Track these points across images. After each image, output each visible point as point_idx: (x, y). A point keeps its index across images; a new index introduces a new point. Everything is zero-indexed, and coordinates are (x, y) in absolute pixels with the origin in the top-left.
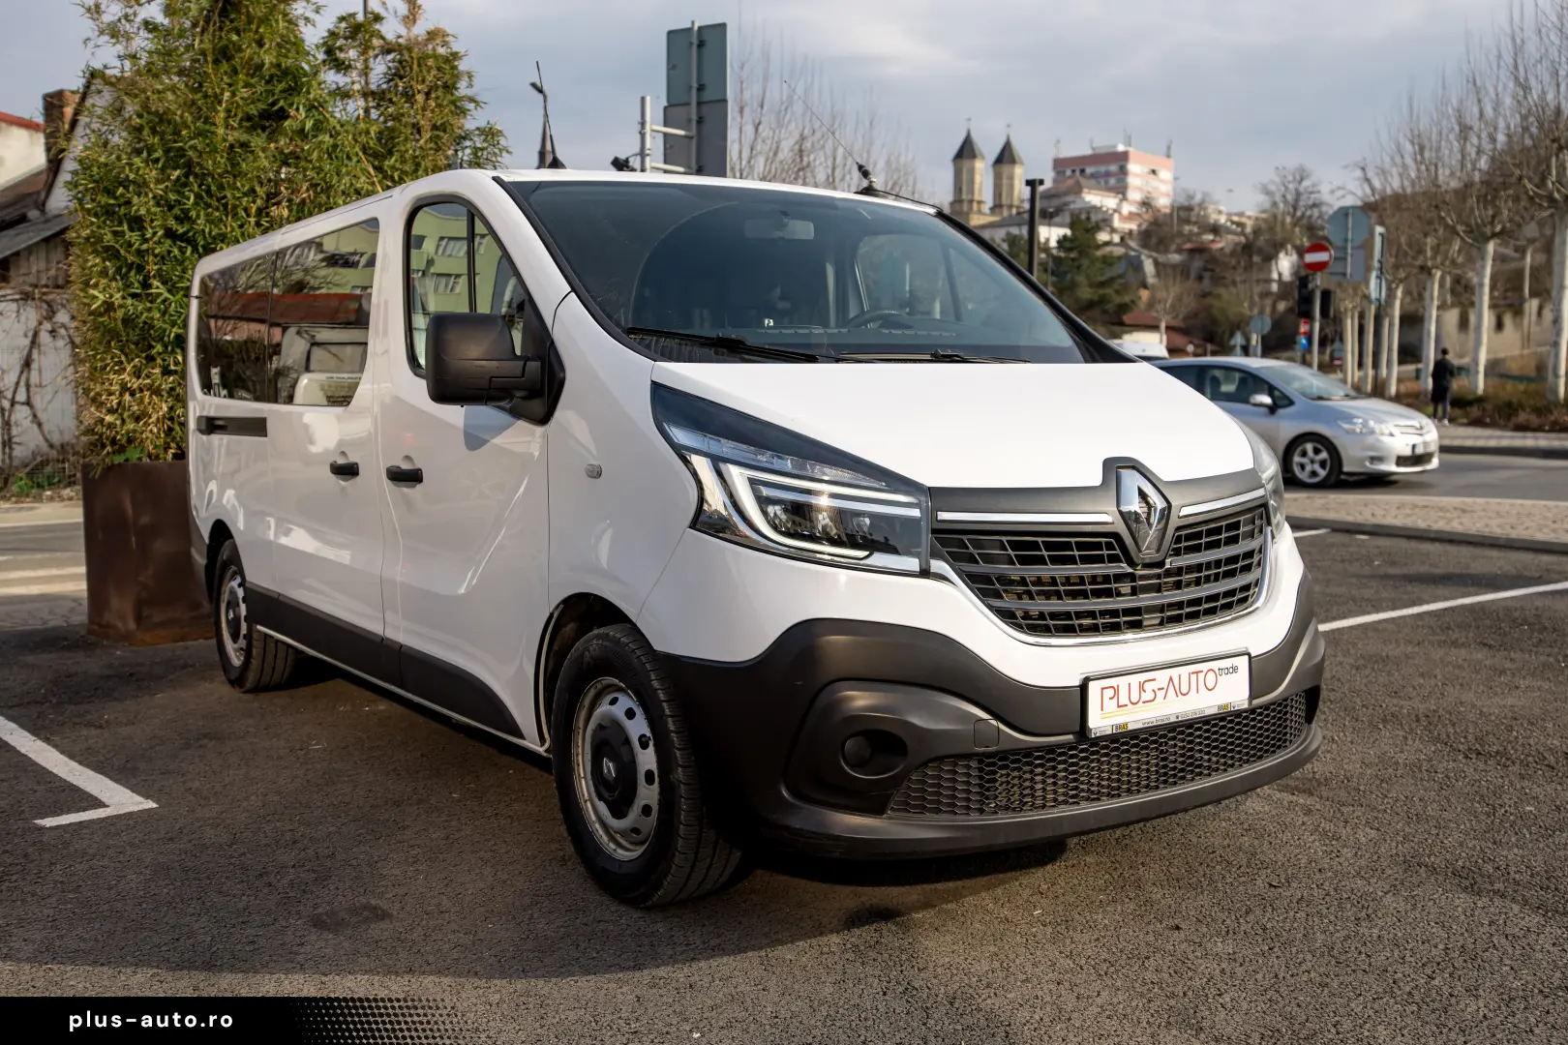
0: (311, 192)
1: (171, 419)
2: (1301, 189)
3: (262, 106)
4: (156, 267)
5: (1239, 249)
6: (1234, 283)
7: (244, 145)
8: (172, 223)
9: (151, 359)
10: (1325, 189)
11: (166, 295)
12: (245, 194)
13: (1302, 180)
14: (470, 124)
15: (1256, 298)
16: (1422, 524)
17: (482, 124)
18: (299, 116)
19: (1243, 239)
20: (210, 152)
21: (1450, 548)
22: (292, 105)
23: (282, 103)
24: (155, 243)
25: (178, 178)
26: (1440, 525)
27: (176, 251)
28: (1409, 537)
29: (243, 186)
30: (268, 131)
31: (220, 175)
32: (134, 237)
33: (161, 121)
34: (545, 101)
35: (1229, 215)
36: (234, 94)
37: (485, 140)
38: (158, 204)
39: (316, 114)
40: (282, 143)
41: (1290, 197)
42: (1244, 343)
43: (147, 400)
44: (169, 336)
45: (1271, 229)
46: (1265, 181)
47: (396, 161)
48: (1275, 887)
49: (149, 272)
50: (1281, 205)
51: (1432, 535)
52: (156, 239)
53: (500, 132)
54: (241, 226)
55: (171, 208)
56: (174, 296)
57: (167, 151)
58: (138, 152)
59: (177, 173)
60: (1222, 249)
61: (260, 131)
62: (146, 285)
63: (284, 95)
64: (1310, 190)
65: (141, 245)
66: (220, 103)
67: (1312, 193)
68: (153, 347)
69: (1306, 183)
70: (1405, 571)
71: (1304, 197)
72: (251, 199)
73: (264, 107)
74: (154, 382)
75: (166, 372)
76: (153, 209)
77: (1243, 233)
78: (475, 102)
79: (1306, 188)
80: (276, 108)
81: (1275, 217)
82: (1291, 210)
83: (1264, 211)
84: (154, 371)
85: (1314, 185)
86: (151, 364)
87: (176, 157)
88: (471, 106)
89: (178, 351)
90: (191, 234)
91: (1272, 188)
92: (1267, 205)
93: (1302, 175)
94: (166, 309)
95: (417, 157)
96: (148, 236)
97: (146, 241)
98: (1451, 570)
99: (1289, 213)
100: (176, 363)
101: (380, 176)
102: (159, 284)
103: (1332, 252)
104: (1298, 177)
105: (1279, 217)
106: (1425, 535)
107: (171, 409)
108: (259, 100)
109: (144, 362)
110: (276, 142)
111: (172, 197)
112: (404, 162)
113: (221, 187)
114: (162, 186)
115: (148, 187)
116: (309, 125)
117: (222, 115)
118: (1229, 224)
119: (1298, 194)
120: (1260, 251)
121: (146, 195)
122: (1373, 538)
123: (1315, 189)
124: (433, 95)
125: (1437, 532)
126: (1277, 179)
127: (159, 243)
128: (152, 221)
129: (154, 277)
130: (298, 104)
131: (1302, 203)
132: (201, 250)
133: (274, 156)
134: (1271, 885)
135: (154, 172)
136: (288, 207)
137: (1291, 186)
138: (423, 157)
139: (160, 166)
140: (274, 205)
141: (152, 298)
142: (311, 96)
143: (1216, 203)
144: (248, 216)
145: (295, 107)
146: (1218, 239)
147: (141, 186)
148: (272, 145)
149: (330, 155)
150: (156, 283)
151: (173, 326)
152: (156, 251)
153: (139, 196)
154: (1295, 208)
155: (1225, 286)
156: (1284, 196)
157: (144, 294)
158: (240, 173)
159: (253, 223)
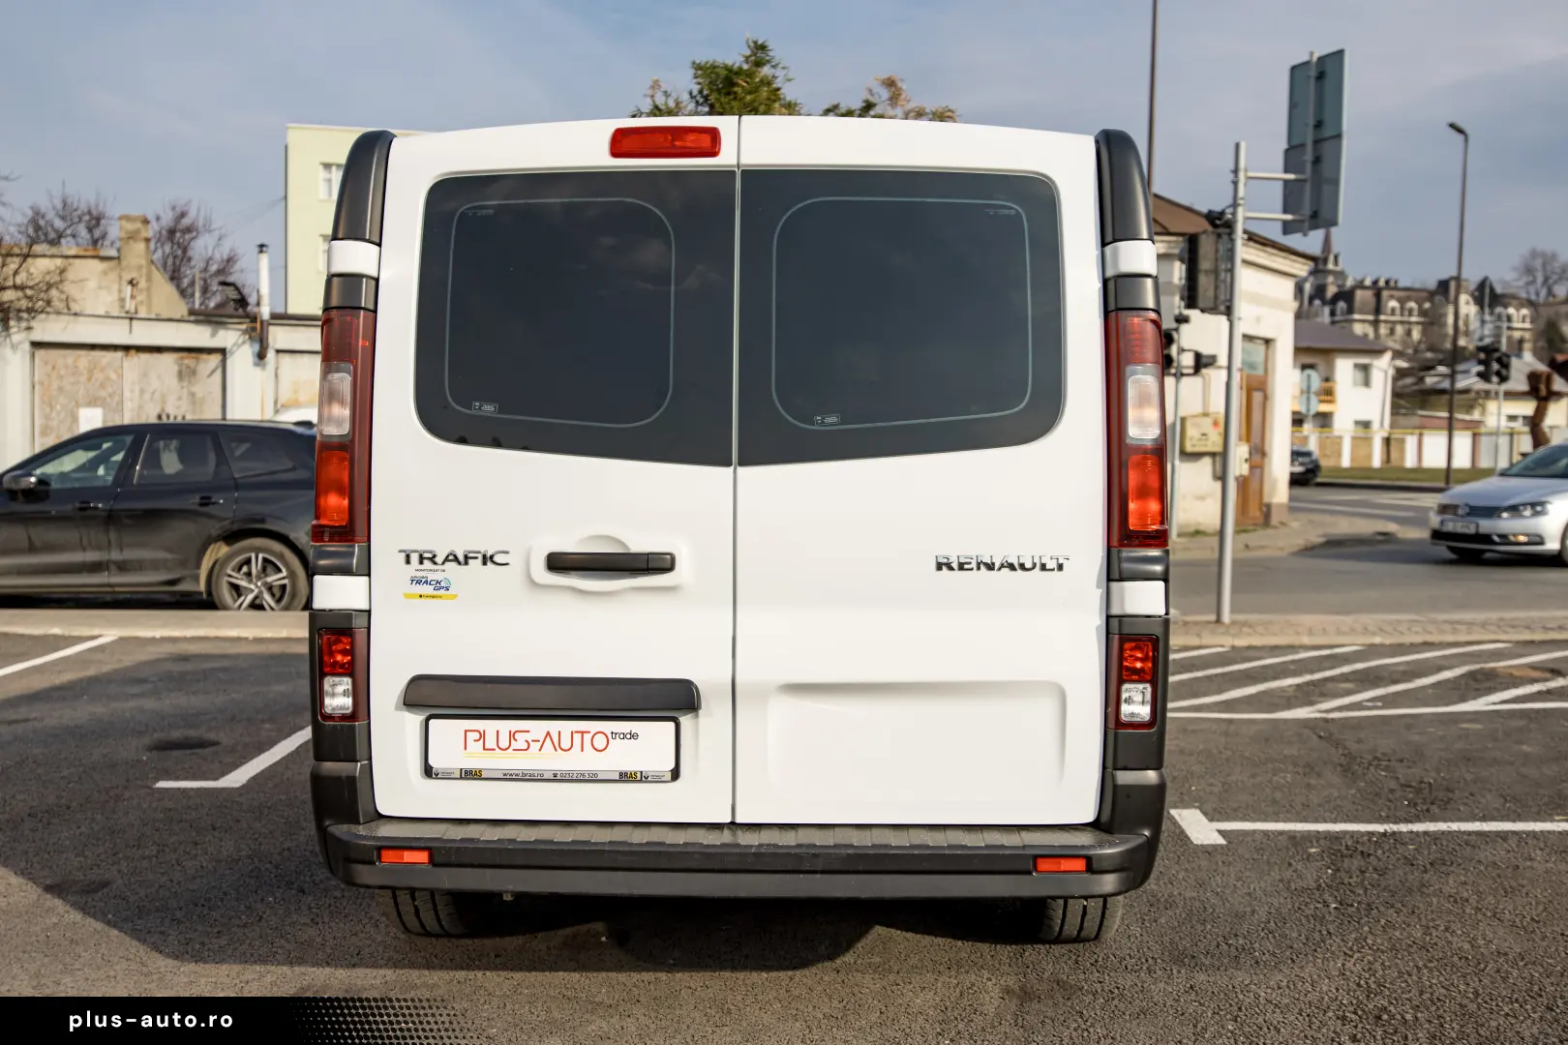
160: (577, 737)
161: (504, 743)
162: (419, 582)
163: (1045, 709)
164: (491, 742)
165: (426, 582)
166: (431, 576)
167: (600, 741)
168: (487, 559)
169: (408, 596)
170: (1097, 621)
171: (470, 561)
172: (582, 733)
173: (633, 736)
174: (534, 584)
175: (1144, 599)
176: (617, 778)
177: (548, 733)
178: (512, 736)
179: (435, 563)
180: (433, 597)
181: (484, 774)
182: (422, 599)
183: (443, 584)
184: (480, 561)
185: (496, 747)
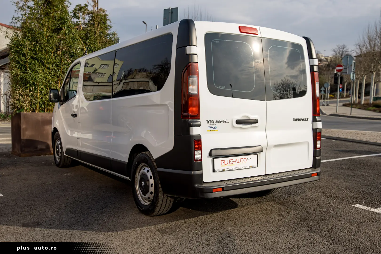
0: (67, 48)
1: (31, 102)
2: (344, 51)
3: (55, 27)
4: (28, 66)
5: (326, 65)
6: (324, 74)
7: (51, 36)
8: (33, 55)
9: (27, 88)
10: (350, 50)
11: (30, 72)
12: (50, 48)
13: (344, 48)
14: (109, 32)
15: (330, 78)
16: (349, 138)
17: (112, 32)
18: (65, 29)
19: (327, 63)
20: (42, 38)
21: (355, 144)
22: (63, 27)
23: (60, 26)
24: (28, 60)
25: (34, 44)
26: (354, 138)
27: (33, 62)
28: (345, 141)
29: (50, 46)
30: (57, 33)
31: (45, 44)
32: (23, 58)
33: (31, 30)
34: (146, 26)
35: (325, 57)
36: (48, 24)
37: (112, 36)
38: (29, 50)
39: (69, 29)
40: (60, 36)
41: (340, 53)
42: (324, 90)
43: (25, 98)
44: (31, 82)
45: (335, 61)
46: (334, 48)
47: (89, 41)
48: (260, 228)
49: (27, 67)
50: (338, 55)
51: (351, 140)
52: (28, 59)
53: (116, 34)
54: (50, 56)
55: (32, 51)
56: (32, 72)
57: (32, 38)
58: (25, 38)
59: (34, 43)
60: (322, 66)
61: (55, 33)
62: (26, 70)
63: (61, 24)
64: (346, 51)
65: (25, 60)
66: (45, 26)
67: (346, 52)
68: (27, 85)
69: (345, 49)
70: (340, 149)
71: (344, 53)
72: (52, 49)
73: (56, 27)
74: (27, 93)
75: (30, 91)
76: (28, 51)
77: (327, 61)
78: (110, 26)
79: (345, 50)
80: (59, 27)
81: (336, 57)
82: (341, 56)
83: (334, 56)
84: (27, 91)
85: (347, 50)
86: (27, 89)
87: (34, 39)
88: (109, 27)
89: (33, 86)
90: (37, 58)
91: (336, 50)
92: (335, 54)
93: (344, 47)
94: (31, 75)
95: (95, 40)
96: (27, 58)
97: (26, 59)
98: (352, 149)
99: (340, 57)
100: (33, 89)
101: (85, 44)
102: (29, 70)
103: (343, 67)
104: (343, 48)
105: (338, 58)
106: (349, 140)
107: (31, 100)
108: (55, 25)
109: (25, 88)
110: (59, 36)
111: (33, 49)
112: (91, 41)
113: (45, 47)
114: (31, 46)
115: (27, 46)
116: (67, 31)
117: (46, 29)
118: (324, 59)
119: (343, 52)
120: (332, 66)
121: (26, 48)
122: (336, 141)
123: (348, 50)
124: (100, 25)
125: (353, 140)
126: (337, 48)
127: (29, 60)
128: (28, 54)
129: (28, 68)
130: (65, 26)
131: (343, 54)
132: (39, 61)
133: (58, 39)
134: (259, 227)
135: (28, 43)
136: (61, 51)
137: (341, 50)
138: (97, 40)
139: (30, 41)
140: (58, 51)
141: (27, 73)
142: (68, 25)
143: (321, 54)
144: (52, 53)
145: (64, 27)
146: (321, 63)
147: (25, 46)
148: (58, 36)
149: (72, 39)
150: (28, 69)
151: (32, 80)
152: (28, 62)
153: (25, 48)
154: (342, 55)
155: (322, 75)
156: (339, 52)
157: (25, 72)
158: (49, 43)
159: (53, 55)
160: (241, 159)
161: (228, 163)
162: (210, 128)
163: (306, 146)
164: (226, 163)
165: (212, 127)
166: (213, 126)
167: (245, 160)
168: (224, 122)
169: (208, 131)
170: (311, 130)
171: (221, 122)
172: (242, 159)
173: (251, 158)
174: (233, 127)
175: (319, 125)
176: (249, 168)
177: (236, 159)
178: (230, 161)
179: (214, 123)
180: (213, 131)
181: (226, 170)
182: (211, 131)
183: (215, 128)
184: (223, 122)
185: (227, 164)
